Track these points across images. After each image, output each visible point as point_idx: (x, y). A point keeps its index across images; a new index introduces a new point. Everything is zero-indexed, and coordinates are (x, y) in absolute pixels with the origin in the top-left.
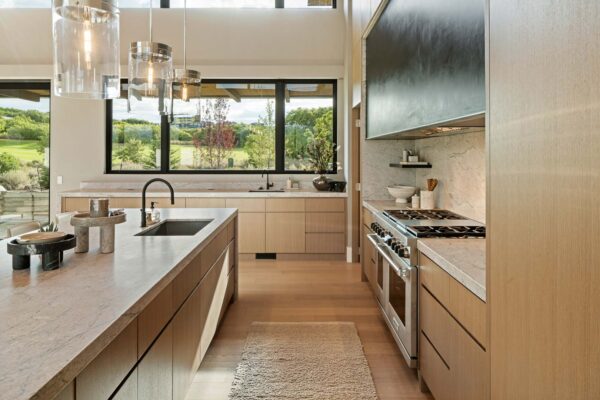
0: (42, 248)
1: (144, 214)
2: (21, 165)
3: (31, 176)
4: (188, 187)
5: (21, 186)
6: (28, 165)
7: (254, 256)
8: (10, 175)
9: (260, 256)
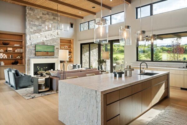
0: (119, 73)
1: (140, 70)
2: (121, 59)
3: (122, 62)
4: (159, 66)
5: (120, 64)
6: (122, 59)
7: (180, 88)
8: (118, 61)
9: (182, 89)
